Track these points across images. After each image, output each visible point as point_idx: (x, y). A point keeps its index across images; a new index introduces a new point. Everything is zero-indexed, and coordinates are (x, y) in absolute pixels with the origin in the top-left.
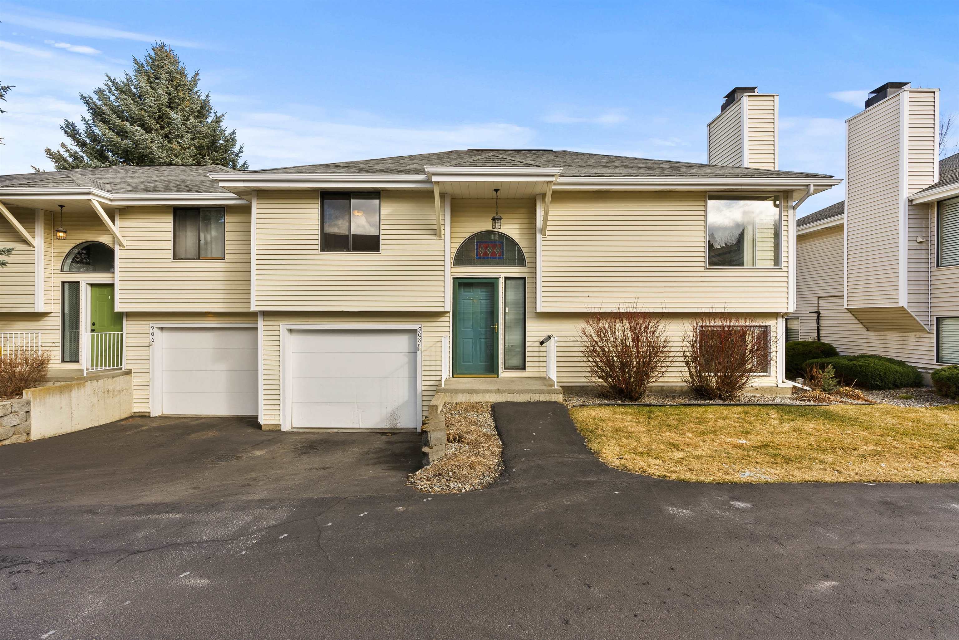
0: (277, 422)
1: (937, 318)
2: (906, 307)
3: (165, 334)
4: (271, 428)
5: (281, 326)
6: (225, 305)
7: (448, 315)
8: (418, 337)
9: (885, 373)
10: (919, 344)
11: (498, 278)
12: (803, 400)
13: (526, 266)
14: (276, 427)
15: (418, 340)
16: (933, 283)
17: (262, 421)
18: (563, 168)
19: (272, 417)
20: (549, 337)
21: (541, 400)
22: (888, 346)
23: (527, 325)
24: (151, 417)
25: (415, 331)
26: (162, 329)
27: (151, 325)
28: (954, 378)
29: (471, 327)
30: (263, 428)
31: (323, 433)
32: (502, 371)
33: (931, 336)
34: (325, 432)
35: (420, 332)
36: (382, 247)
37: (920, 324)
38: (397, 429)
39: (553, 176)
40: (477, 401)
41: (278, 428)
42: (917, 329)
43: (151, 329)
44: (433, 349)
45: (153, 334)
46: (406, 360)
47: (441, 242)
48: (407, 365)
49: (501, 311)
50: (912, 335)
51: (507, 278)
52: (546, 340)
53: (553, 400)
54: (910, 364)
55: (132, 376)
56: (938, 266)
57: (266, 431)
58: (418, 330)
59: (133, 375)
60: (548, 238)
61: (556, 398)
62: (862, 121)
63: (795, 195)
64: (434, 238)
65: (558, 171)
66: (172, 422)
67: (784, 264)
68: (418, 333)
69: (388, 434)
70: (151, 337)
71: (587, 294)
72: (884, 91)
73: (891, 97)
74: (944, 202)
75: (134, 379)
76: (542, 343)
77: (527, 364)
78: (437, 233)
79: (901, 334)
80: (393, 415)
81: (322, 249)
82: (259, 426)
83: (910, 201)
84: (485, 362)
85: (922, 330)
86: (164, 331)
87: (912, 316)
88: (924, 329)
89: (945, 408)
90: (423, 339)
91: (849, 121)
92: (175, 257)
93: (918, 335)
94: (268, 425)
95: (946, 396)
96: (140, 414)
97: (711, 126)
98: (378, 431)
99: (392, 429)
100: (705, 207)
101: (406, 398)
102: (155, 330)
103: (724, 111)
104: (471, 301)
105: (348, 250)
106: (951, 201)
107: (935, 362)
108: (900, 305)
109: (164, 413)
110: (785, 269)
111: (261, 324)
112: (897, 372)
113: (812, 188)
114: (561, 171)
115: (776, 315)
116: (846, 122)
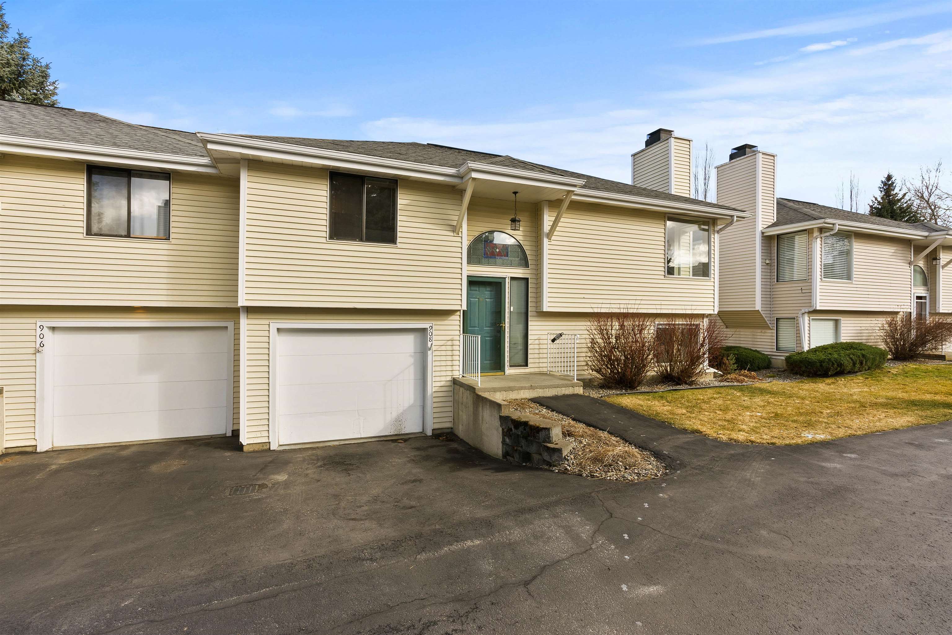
0: (265, 440)
1: (777, 318)
2: (760, 310)
3: (59, 337)
4: (256, 448)
5: (271, 324)
6: (170, 298)
7: (458, 313)
8: (429, 337)
9: (753, 359)
10: (762, 337)
11: (505, 278)
12: (728, 382)
13: (528, 267)
14: (263, 446)
15: (429, 339)
16: (774, 293)
17: (244, 439)
18: (586, 181)
19: (259, 434)
20: (561, 335)
21: (566, 394)
22: (742, 339)
23: (530, 323)
24: (38, 453)
25: (424, 330)
26: (53, 329)
27: (39, 324)
28: (804, 361)
29: (478, 326)
30: (245, 449)
31: (323, 447)
32: (507, 369)
33: (773, 331)
34: (326, 446)
35: (431, 331)
36: (399, 240)
37: (767, 323)
38: (402, 434)
39: (575, 186)
40: (513, 398)
41: (265, 448)
42: (764, 326)
43: (39, 330)
44: (443, 348)
45: (42, 336)
46: (410, 361)
47: (459, 239)
48: (412, 367)
49: (507, 310)
50: (759, 331)
51: (512, 279)
52: (558, 337)
53: (576, 393)
54: (763, 352)
55: (3, 397)
56: (777, 281)
57: (249, 453)
58: (429, 329)
59: (5, 394)
60: (553, 242)
61: (578, 391)
62: (727, 169)
63: (719, 222)
64: (452, 234)
65: (582, 182)
66: (91, 455)
67: (712, 276)
68: (429, 332)
69: (399, 441)
70: (39, 341)
71: (582, 296)
72: (744, 150)
73: (750, 155)
74: (781, 236)
75: (5, 401)
76: (553, 341)
77: (530, 361)
78: (455, 229)
79: (751, 330)
80: (398, 420)
81: (331, 237)
82: (239, 447)
83: (763, 233)
84: (490, 360)
85: (768, 328)
86: (56, 332)
87: (763, 317)
88: (769, 327)
89: (802, 382)
90: (434, 338)
91: (718, 168)
92: (89, 232)
93: (763, 331)
94: (251, 445)
95: (796, 374)
96: (17, 450)
97: (636, 157)
98: (382, 439)
99: (396, 435)
100: (665, 225)
101: (412, 401)
102: (46, 331)
103: (649, 147)
104: (477, 300)
105: (361, 240)
106: (787, 235)
107: (775, 351)
108: (757, 309)
109: (55, 445)
110: (712, 280)
111: (244, 321)
112: (759, 358)
113: (735, 218)
114: (584, 183)
115: (703, 316)
116: (715, 168)
